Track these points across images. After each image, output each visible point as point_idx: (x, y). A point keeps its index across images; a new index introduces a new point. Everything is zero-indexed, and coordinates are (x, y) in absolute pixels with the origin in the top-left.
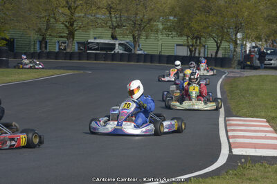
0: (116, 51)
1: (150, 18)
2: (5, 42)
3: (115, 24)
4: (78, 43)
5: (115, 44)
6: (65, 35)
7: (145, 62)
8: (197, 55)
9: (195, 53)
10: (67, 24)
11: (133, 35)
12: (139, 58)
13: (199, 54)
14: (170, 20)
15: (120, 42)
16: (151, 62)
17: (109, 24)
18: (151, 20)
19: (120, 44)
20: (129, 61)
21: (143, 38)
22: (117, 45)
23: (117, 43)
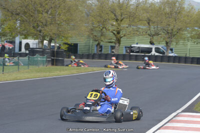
0: (153, 54)
1: (179, 28)
2: (67, 46)
3: (154, 33)
4: (126, 47)
5: (151, 49)
6: (114, 41)
7: (174, 62)
10: (114, 32)
11: (166, 42)
12: (170, 59)
14: (195, 30)
15: (156, 47)
16: (179, 62)
17: (149, 31)
18: (180, 29)
20: (161, 62)
21: (174, 43)
22: (153, 50)
23: (154, 47)
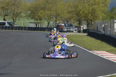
0: (6, 26)
1: (21, 12)
3: (5, 14)
5: (5, 23)
7: (19, 30)
8: (40, 27)
9: (38, 26)
11: (13, 19)
13: (41, 26)
14: (28, 13)
16: (21, 30)
17: (3, 14)
19: (7, 23)
20: (12, 30)
21: (17, 20)
22: (6, 23)
23: (6, 22)
